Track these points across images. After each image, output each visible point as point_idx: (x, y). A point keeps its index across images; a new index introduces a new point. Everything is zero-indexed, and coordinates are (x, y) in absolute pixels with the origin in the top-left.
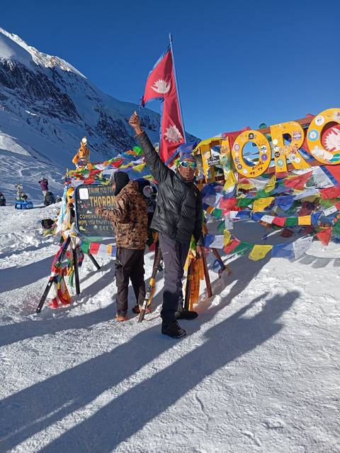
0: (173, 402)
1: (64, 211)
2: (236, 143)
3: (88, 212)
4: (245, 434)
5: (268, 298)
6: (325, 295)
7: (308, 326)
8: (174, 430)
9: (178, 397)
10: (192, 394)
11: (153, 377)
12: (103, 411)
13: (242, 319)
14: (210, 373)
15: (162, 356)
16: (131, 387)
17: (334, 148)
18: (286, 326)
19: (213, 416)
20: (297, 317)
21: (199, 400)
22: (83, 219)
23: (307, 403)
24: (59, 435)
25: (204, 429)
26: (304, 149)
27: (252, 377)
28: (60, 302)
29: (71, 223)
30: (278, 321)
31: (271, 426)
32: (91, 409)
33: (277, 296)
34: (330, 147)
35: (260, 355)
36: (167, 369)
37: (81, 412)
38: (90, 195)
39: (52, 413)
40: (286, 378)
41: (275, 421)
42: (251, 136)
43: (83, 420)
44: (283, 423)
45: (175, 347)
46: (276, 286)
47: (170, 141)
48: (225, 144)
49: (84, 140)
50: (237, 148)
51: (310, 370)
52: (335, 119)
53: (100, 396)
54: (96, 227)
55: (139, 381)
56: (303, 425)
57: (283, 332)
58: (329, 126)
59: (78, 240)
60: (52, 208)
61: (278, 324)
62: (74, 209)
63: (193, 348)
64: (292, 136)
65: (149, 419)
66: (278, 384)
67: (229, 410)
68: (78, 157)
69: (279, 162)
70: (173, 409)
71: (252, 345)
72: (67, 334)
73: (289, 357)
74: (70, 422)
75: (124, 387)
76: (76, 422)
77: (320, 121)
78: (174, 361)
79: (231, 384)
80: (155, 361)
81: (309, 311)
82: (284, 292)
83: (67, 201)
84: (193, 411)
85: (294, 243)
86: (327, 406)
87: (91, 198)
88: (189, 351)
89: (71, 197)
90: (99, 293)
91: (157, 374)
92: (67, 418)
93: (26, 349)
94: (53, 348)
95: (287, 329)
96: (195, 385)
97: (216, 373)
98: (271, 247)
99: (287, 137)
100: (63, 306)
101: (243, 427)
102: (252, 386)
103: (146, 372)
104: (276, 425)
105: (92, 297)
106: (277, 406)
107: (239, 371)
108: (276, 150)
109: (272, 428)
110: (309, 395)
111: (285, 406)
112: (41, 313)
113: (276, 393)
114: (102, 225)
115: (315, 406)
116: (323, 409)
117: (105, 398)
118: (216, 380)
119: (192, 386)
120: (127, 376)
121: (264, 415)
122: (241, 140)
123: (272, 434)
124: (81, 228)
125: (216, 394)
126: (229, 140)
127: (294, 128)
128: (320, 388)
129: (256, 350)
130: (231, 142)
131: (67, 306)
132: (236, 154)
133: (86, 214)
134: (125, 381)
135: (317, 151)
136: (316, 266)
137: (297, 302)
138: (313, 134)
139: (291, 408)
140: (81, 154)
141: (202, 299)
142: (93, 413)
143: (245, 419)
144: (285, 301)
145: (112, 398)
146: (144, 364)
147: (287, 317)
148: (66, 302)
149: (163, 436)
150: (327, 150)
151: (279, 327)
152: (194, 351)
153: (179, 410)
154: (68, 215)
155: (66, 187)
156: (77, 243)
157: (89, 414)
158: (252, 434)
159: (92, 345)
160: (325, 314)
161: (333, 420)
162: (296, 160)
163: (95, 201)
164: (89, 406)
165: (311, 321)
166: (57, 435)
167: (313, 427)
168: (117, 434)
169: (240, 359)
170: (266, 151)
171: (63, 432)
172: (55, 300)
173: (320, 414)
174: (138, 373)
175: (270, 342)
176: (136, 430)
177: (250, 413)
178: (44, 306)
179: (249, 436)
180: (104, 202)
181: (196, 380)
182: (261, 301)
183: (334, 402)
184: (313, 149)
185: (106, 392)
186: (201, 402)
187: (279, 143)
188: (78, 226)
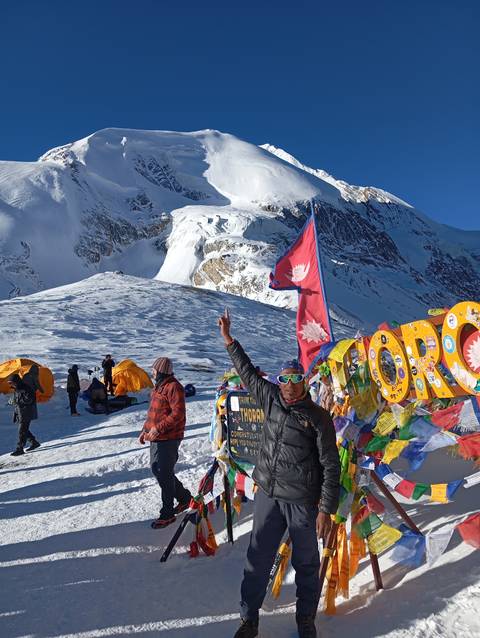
1: (215, 423)
2: (371, 347)
3: (239, 429)
22: (234, 437)
28: (202, 551)
29: (222, 441)
34: (475, 365)
38: (240, 406)
42: (384, 340)
47: (309, 340)
48: (361, 347)
50: (373, 355)
52: (470, 319)
54: (246, 449)
62: (226, 423)
69: (418, 383)
77: (452, 322)
83: (218, 412)
87: (242, 410)
89: (222, 407)
108: (412, 363)
114: (253, 449)
122: (376, 343)
126: (364, 342)
130: (367, 345)
132: (373, 364)
133: (237, 430)
135: (458, 372)
138: (449, 343)
150: (470, 370)
154: (219, 430)
155: (218, 394)
162: (436, 382)
163: (246, 415)
172: (193, 546)
180: (254, 417)
184: (453, 366)
187: (414, 353)
188: (229, 445)
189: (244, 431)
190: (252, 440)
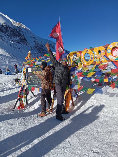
0: (60, 143)
1: (23, 76)
2: (82, 53)
3: (31, 76)
4: (85, 155)
5: (93, 107)
6: (113, 106)
7: (107, 117)
8: (60, 153)
9: (62, 141)
10: (67, 140)
11: (53, 134)
12: (36, 146)
13: (84, 114)
14: (73, 133)
15: (56, 127)
16: (45, 137)
17: (116, 56)
18: (100, 117)
19: (74, 148)
20: (104, 114)
21: (69, 143)
22: (29, 79)
23: (107, 144)
24: (20, 154)
25: (71, 152)
26: (106, 56)
27: (88, 134)
28: (21, 108)
29: (25, 80)
30: (97, 115)
31: (94, 152)
32: (31, 145)
33: (97, 106)
34: (115, 55)
35: (91, 127)
36: (58, 132)
37: (28, 146)
39: (18, 146)
40: (100, 135)
41: (96, 150)
42: (87, 51)
43: (28, 149)
44: (99, 151)
45: (61, 124)
46: (96, 103)
48: (78, 54)
49: (30, 52)
50: (82, 55)
51: (108, 132)
52: (116, 46)
53: (34, 141)
54: (33, 81)
55: (48, 135)
56: (106, 152)
57: (99, 119)
58: (114, 48)
59: (27, 86)
60: (18, 75)
61: (97, 116)
62: (26, 75)
63: (67, 124)
64: (101, 51)
65: (52, 149)
66: (97, 137)
67: (80, 146)
68: (27, 57)
69: (97, 60)
70: (60, 145)
71: (88, 123)
72: (23, 119)
73: (101, 128)
74: (24, 149)
75: (43, 137)
76: (26, 149)
77: (111, 46)
78: (60, 128)
79: (80, 137)
80: (54, 129)
81: (108, 112)
82: (99, 105)
83: (23, 73)
84: (67, 146)
85: (102, 88)
86: (114, 145)
87: (32, 71)
88: (66, 125)
89: (25, 71)
90: (34, 104)
91: (54, 133)
92: (23, 148)
93: (9, 124)
94: (18, 123)
95: (100, 118)
96: (68, 137)
97: (75, 133)
98: (94, 89)
99: (100, 52)
100: (22, 109)
101: (85, 152)
102: (88, 138)
103: (51, 132)
104: (96, 151)
105: (32, 106)
106: (97, 145)
107: (83, 132)
108: (96, 56)
109: (95, 153)
110: (108, 141)
111: (99, 145)
112: (14, 111)
113: (96, 140)
114: (36, 81)
115: (110, 145)
116: (113, 146)
117: (36, 141)
118: (75, 136)
119: (67, 138)
120: (44, 134)
121: (92, 148)
122: (84, 52)
123: (95, 155)
124: (28, 82)
125: (75, 140)
126: (80, 52)
127: (102, 49)
128: (112, 139)
129: (89, 125)
131: (23, 109)
132: (82, 57)
133: (30, 77)
134: (44, 135)
135: (110, 57)
136: (110, 96)
137: (104, 109)
138: (109, 51)
139: (102, 146)
140: (28, 56)
141: (70, 107)
142: (32, 146)
143: (85, 149)
144: (99, 108)
145: (39, 141)
146: (50, 130)
147: (100, 114)
148: (23, 107)
149: (57, 155)
150: (114, 56)
151: (98, 117)
152: (67, 125)
153: (62, 146)
154: (24, 77)
155: (23, 68)
156: (27, 87)
157: (31, 147)
158: (88, 155)
159: (32, 123)
160: (113, 113)
161: (116, 150)
162: (103, 59)
163: (33, 73)
164: (31, 144)
165: (109, 115)
166: (19, 154)
167: (109, 153)
168: (40, 154)
169: (83, 128)
170: (92, 56)
171: (21, 153)
172: (19, 107)
173: (112, 148)
174: (48, 133)
175: (94, 122)
176: (47, 153)
177: (87, 147)
178: (15, 109)
179: (87, 155)
180: (36, 73)
181: (68, 136)
182: (91, 108)
183: (117, 144)
184: (109, 56)
185: (37, 139)
186: (70, 143)
187: (97, 54)
188: (27, 81)
189: (33, 77)
190: (35, 79)
